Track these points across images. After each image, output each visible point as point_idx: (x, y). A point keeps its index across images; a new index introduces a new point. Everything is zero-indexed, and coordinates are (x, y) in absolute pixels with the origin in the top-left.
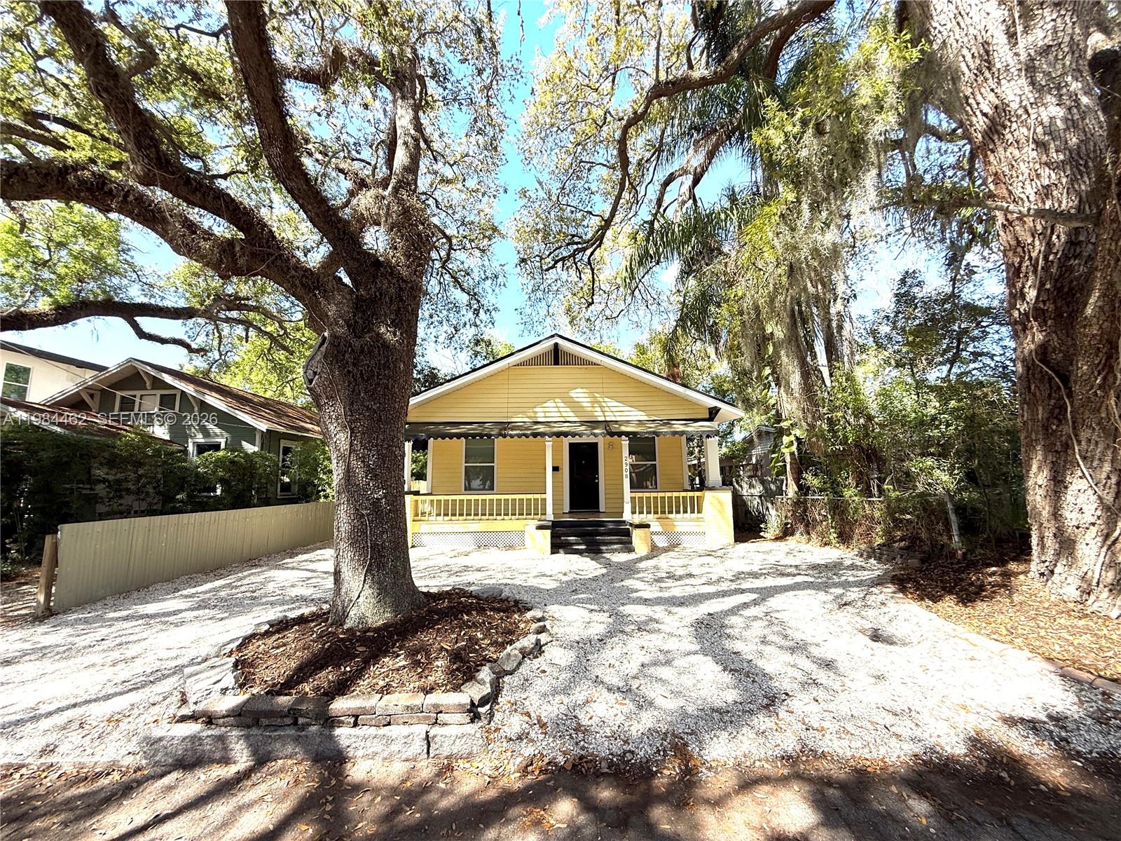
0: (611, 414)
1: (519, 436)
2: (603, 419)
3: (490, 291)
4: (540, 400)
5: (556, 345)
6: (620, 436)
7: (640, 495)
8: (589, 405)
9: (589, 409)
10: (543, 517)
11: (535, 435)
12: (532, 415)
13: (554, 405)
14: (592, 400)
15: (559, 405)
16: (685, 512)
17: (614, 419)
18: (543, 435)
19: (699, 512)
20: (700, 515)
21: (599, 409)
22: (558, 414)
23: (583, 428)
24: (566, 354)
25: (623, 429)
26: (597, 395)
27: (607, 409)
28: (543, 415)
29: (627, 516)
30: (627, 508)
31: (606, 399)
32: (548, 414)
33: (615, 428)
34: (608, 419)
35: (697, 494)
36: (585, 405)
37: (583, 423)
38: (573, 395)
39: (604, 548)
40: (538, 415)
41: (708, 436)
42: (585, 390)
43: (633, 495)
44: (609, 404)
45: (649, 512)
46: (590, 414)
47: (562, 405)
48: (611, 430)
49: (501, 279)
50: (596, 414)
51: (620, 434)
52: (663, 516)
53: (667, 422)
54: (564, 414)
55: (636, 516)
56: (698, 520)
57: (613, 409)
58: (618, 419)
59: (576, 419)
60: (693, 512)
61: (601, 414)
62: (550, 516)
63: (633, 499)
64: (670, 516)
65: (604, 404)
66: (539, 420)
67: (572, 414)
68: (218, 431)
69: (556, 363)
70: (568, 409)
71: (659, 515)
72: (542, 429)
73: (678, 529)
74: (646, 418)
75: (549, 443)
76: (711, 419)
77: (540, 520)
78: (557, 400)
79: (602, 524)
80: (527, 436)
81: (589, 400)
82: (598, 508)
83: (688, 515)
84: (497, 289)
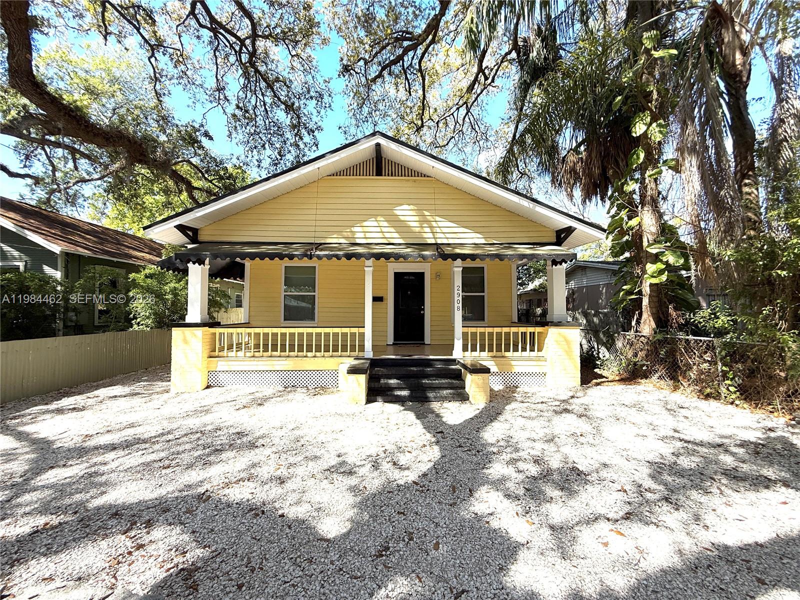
0: (442, 235)
1: (329, 257)
2: (433, 241)
3: (315, 112)
4: (358, 218)
5: (378, 145)
6: (454, 260)
7: (473, 330)
8: (417, 224)
9: (417, 229)
10: (361, 354)
11: (349, 256)
12: (350, 235)
13: (375, 224)
14: (422, 218)
15: (382, 224)
16: (524, 349)
17: (445, 241)
18: (358, 256)
19: (540, 350)
20: (540, 354)
21: (428, 230)
22: (380, 235)
23: (409, 250)
24: (391, 162)
25: (458, 251)
26: (426, 213)
27: (438, 230)
28: (362, 235)
29: (458, 353)
30: (458, 344)
31: (438, 219)
32: (368, 235)
33: (448, 250)
34: (439, 241)
35: (538, 329)
36: (412, 224)
37: (408, 245)
38: (397, 212)
39: (431, 395)
40: (358, 235)
41: (555, 263)
42: (412, 207)
43: (466, 330)
44: (440, 224)
45: (482, 349)
46: (418, 235)
47: (386, 224)
48: (444, 253)
49: (326, 99)
50: (425, 235)
51: (455, 257)
52: (499, 354)
53: (509, 245)
54: (387, 235)
55: (468, 354)
56: (539, 359)
57: (445, 230)
58: (451, 241)
59: (401, 241)
60: (532, 350)
61: (431, 235)
62: (369, 353)
63: (465, 335)
64: (507, 354)
65: (434, 224)
66: (358, 241)
67: (396, 235)
68: (16, 253)
69: (379, 173)
70: (392, 230)
71: (494, 353)
72: (360, 250)
73: (516, 369)
74: (483, 241)
75: (369, 268)
76: (559, 243)
77: (357, 358)
78: (379, 218)
79: (429, 363)
80: (338, 257)
81: (417, 218)
82: (423, 340)
83: (527, 353)
84: (323, 112)
